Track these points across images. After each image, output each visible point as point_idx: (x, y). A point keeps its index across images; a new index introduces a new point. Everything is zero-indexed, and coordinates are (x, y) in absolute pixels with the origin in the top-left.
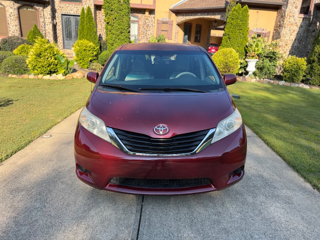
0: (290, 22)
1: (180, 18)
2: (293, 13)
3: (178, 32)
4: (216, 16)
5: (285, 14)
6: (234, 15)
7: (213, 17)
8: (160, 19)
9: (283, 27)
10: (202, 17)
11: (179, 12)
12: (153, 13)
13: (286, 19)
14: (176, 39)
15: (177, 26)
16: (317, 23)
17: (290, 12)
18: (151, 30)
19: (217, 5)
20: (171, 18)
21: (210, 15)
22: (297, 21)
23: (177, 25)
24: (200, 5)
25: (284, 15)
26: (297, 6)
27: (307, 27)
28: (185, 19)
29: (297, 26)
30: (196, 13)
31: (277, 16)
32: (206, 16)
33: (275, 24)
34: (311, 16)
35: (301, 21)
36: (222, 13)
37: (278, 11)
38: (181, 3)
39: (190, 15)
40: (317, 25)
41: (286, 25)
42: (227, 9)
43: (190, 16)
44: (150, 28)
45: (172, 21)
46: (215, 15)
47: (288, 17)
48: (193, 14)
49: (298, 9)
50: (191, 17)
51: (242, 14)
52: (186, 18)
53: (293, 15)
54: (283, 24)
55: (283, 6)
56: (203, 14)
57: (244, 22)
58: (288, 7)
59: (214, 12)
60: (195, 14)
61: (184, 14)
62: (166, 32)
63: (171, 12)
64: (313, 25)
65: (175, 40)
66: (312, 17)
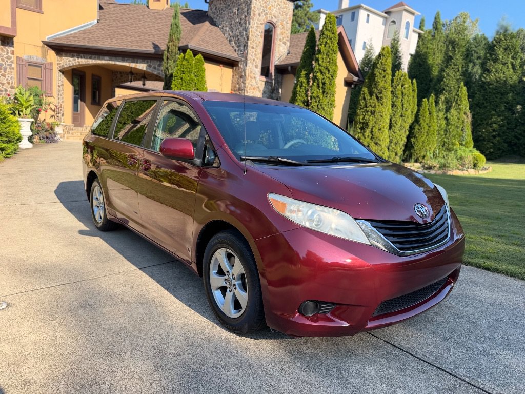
0: (252, 85)
1: (67, 60)
2: (254, 74)
3: (62, 85)
4: (138, 65)
5: (245, 73)
6: (185, 67)
7: (133, 65)
8: (25, 57)
9: (246, 92)
10: (111, 62)
11: (64, 48)
12: (10, 44)
13: (247, 81)
14: (60, 96)
15: (60, 73)
16: (279, 90)
17: (251, 72)
18: (7, 76)
19: (140, 47)
20: (48, 57)
21: (127, 61)
22: (259, 85)
23: (60, 71)
24: (106, 43)
25: (243, 75)
26: (257, 65)
27: (270, 94)
28: (77, 63)
29: (260, 91)
30: (100, 55)
31: (233, 76)
32: (120, 62)
33: (232, 86)
34: (272, 80)
35: (263, 86)
36: (149, 61)
37: (233, 69)
38: (66, 34)
39: (89, 57)
40: (279, 93)
41: (248, 89)
42: (164, 56)
43: (87, 58)
44: (5, 71)
45: (51, 64)
46: (137, 63)
47: (250, 78)
48: (93, 56)
49: (258, 69)
50: (90, 60)
51: (196, 66)
52: (79, 62)
53: (254, 76)
54: (244, 87)
55: (240, 63)
56: (113, 58)
57: (201, 79)
58: (248, 65)
59: (134, 58)
60: (97, 57)
61: (75, 54)
62: (39, 82)
63: (45, 46)
64: (275, 92)
65: (59, 99)
66: (273, 82)
